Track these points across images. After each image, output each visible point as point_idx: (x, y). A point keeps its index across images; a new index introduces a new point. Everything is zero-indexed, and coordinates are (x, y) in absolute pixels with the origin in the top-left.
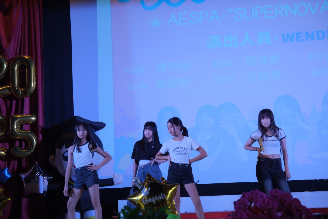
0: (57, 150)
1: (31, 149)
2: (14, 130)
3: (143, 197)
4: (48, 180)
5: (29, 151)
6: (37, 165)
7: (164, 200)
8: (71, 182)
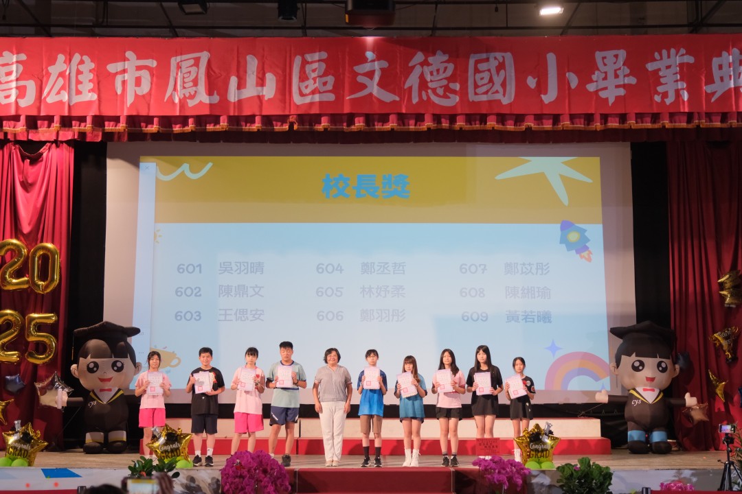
0: (81, 359)
1: (50, 355)
2: (31, 332)
3: (159, 445)
4: (68, 393)
5: (47, 357)
6: (56, 375)
7: (178, 448)
8: (96, 399)
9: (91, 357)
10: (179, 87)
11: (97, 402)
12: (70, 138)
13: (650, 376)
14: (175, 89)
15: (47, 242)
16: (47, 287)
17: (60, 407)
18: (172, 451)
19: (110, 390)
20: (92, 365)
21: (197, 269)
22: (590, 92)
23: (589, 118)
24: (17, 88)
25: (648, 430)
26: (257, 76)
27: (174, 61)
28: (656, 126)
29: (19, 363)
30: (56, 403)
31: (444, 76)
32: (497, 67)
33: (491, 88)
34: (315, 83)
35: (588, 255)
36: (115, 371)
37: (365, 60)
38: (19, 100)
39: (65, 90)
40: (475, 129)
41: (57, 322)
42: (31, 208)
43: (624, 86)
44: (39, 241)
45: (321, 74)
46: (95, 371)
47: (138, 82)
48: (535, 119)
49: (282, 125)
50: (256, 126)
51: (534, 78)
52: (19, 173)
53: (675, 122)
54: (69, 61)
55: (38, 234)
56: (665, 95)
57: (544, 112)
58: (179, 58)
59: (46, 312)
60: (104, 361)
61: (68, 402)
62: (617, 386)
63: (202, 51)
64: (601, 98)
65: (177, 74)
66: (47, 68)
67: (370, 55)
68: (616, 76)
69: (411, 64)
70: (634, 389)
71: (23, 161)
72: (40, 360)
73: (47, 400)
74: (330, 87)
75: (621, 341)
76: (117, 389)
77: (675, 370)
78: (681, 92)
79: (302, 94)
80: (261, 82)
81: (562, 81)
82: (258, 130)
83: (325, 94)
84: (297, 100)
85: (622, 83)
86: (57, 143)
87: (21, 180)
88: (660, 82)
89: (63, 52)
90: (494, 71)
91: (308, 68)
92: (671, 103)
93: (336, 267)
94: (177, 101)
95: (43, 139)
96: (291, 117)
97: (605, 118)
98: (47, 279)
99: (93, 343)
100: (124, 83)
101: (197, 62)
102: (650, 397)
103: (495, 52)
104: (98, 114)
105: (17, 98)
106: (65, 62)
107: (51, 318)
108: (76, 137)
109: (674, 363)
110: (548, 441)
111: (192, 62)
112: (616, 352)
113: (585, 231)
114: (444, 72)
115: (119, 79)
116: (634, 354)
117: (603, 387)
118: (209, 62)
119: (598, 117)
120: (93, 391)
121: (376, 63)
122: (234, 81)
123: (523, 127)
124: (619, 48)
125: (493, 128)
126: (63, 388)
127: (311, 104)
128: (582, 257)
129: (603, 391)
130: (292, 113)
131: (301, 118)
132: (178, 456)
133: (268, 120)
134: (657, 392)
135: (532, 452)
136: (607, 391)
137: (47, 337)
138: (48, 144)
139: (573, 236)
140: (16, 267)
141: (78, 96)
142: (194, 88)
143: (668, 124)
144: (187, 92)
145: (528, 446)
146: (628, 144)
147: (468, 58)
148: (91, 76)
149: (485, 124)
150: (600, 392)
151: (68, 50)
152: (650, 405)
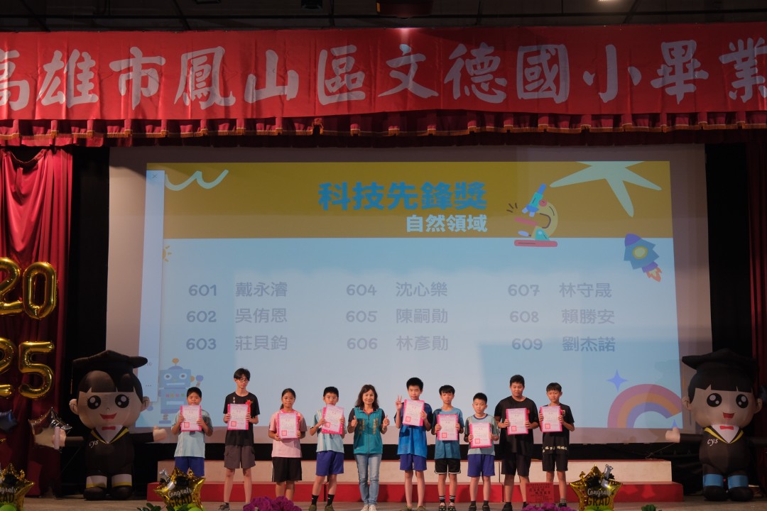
0: (81, 393)
1: (46, 388)
2: (24, 362)
3: (168, 490)
4: (66, 431)
5: (42, 391)
6: (53, 411)
7: (189, 494)
8: (97, 437)
9: (92, 392)
10: (190, 88)
11: (99, 442)
12: (68, 143)
13: (728, 411)
14: (186, 90)
15: (42, 261)
16: (42, 311)
17: (57, 448)
18: (183, 497)
19: (113, 428)
20: (93, 400)
21: (212, 291)
22: (656, 90)
23: (654, 118)
24: (9, 89)
25: (726, 475)
26: (277, 74)
27: (185, 58)
28: (731, 127)
29: (11, 398)
30: (53, 442)
31: (489, 70)
32: (549, 61)
33: (542, 85)
34: (343, 80)
35: (657, 273)
36: (119, 406)
37: (399, 53)
38: (11, 103)
39: (62, 91)
40: (524, 131)
41: (54, 351)
42: (25, 223)
43: (694, 82)
44: (33, 260)
45: (349, 71)
46: (97, 407)
47: (145, 81)
48: (593, 119)
49: (305, 128)
50: (277, 129)
51: (591, 74)
52: (11, 183)
53: (753, 122)
54: (66, 58)
55: (32, 251)
56: (741, 91)
57: (603, 113)
58: (190, 55)
59: (41, 341)
60: (106, 395)
61: (66, 442)
62: (691, 423)
63: (215, 46)
64: (668, 95)
65: (188, 73)
66: (42, 66)
67: (404, 48)
68: (686, 70)
69: (451, 57)
70: (710, 427)
71: (16, 169)
72: (35, 394)
73: (43, 439)
74: (359, 84)
75: (694, 372)
76: (121, 427)
77: (757, 404)
78: (760, 88)
79: (328, 93)
80: (282, 81)
81: (624, 77)
82: (279, 134)
83: (353, 92)
84: (324, 100)
85: (692, 78)
86: (54, 149)
87: (14, 191)
88: (736, 76)
89: (61, 49)
90: (545, 66)
91: (335, 64)
92: (748, 101)
93: (368, 288)
94: (188, 103)
95: (38, 144)
96: (315, 120)
97: (672, 118)
98: (43, 303)
99: (94, 375)
100: (129, 82)
101: (210, 58)
102: (728, 435)
103: (547, 43)
104: (99, 118)
105: (9, 100)
106: (62, 59)
107: (46, 346)
108: (74, 142)
109: (756, 397)
110: (608, 487)
111: (205, 59)
112: (688, 384)
113: (654, 245)
114: (489, 66)
115: (123, 79)
116: (710, 387)
117: (675, 424)
118: (223, 58)
119: (664, 117)
120: (95, 429)
121: (412, 56)
122: (252, 79)
123: (579, 129)
124: (688, 39)
125: (545, 130)
126: (60, 426)
127: (339, 104)
128: (650, 276)
129: (674, 429)
130: (317, 115)
131: (327, 120)
132: (189, 503)
133: (288, 122)
134: (736, 430)
135: (590, 499)
136: (679, 430)
137: (42, 368)
138: (44, 150)
139: (640, 252)
140: (8, 289)
141: (77, 97)
142: (207, 89)
143: (744, 124)
144: (199, 94)
145: (585, 492)
146: (703, 145)
147: (516, 51)
148: (92, 75)
149: (536, 126)
150: (671, 430)
151: (66, 46)
152: (728, 445)
